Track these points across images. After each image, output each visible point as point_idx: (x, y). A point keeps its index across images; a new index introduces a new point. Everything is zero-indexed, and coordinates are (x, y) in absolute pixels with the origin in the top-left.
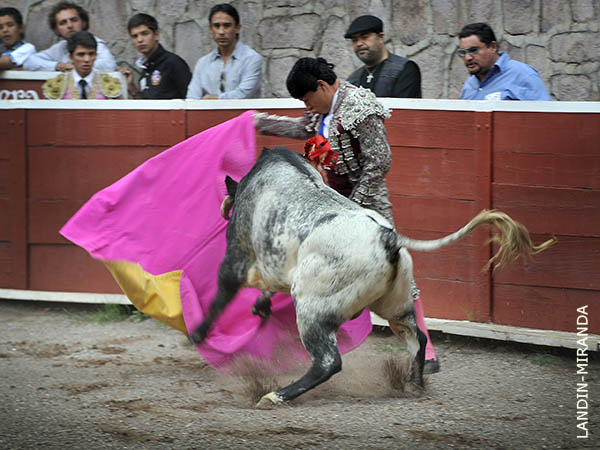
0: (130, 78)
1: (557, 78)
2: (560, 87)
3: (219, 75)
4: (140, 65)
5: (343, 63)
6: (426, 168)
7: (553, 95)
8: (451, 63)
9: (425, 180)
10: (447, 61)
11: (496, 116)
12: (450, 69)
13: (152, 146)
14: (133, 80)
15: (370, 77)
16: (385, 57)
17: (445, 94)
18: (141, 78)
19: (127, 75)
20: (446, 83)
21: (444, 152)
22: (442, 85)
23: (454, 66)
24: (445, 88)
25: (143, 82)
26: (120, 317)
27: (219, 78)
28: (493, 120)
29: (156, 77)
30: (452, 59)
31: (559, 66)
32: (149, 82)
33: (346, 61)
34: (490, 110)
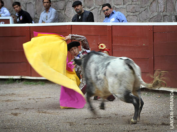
0: (14, 18)
1: (128, 16)
2: (129, 19)
3: (46, 16)
4: (17, 15)
5: (72, 13)
6: (94, 41)
7: (127, 21)
8: (100, 13)
9: (94, 44)
10: (99, 12)
11: (113, 27)
12: (100, 14)
13: (21, 36)
14: (15, 19)
15: (80, 17)
16: (83, 11)
17: (99, 21)
18: (17, 18)
19: (14, 17)
20: (99, 18)
21: (99, 36)
22: (98, 18)
23: (101, 14)
24: (99, 19)
25: (18, 19)
26: (13, 82)
27: (46, 17)
28: (112, 28)
29: (21, 18)
30: (101, 12)
31: (128, 13)
32: (19, 19)
33: (72, 12)
34: (111, 25)
